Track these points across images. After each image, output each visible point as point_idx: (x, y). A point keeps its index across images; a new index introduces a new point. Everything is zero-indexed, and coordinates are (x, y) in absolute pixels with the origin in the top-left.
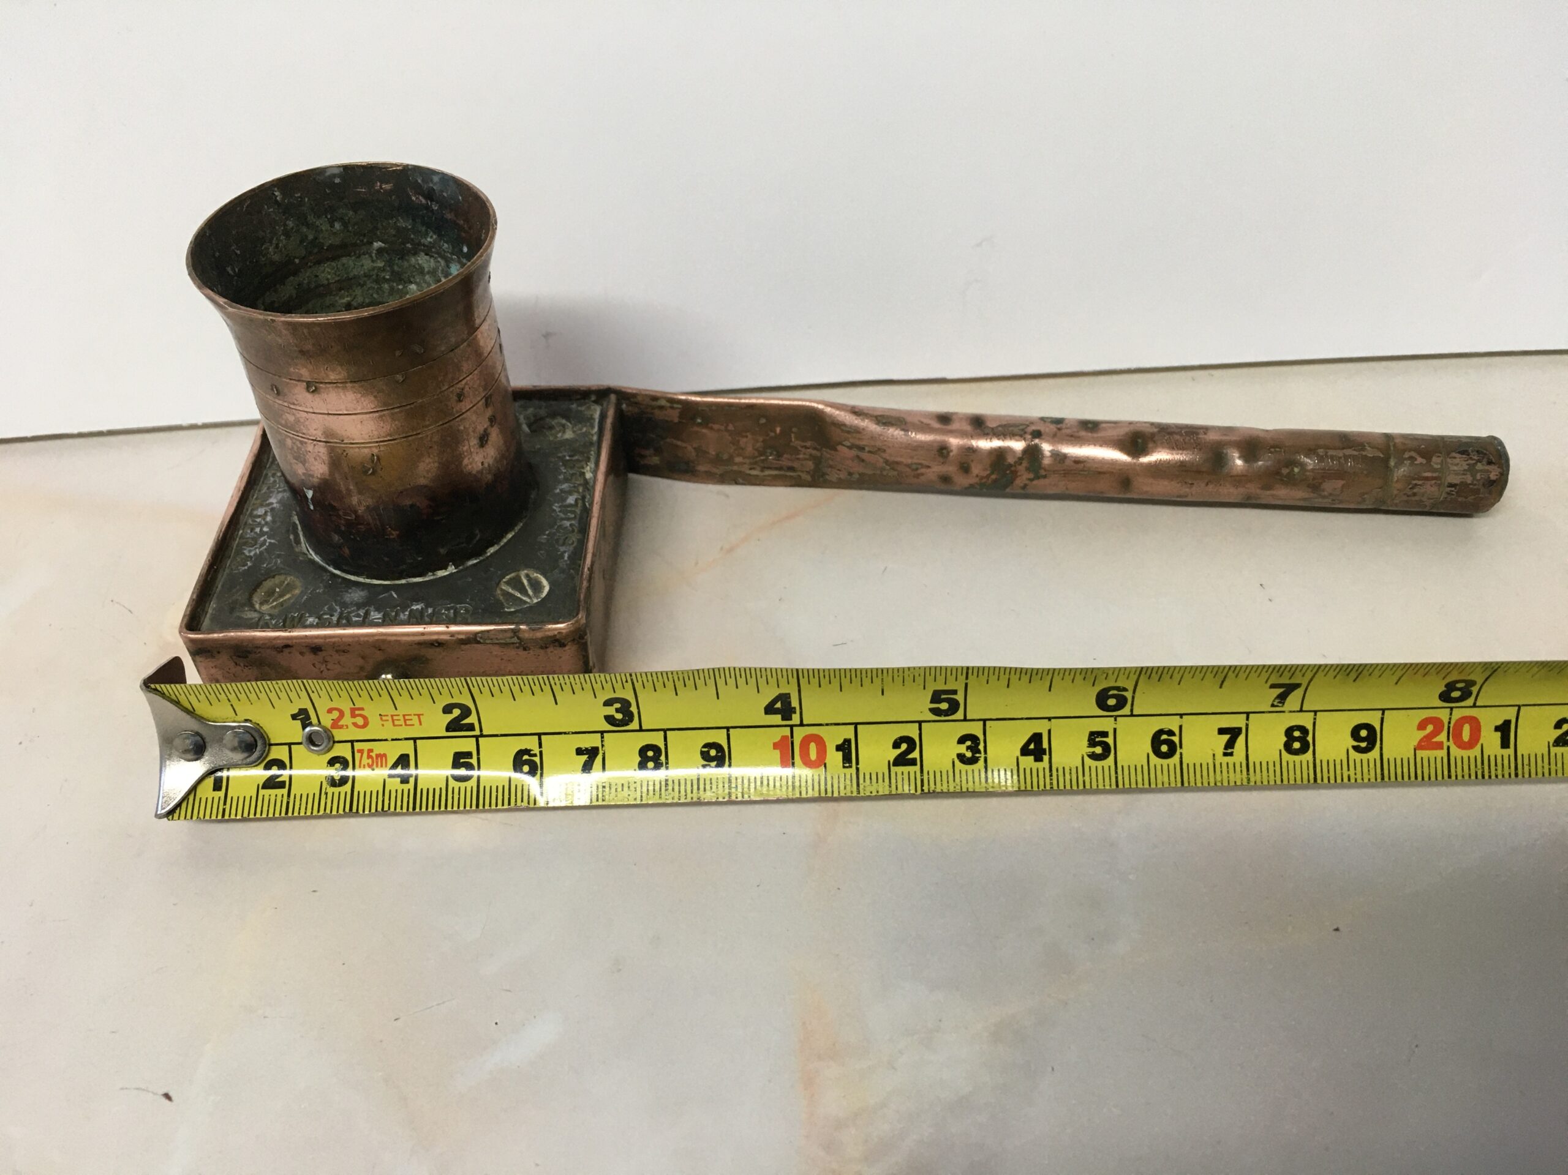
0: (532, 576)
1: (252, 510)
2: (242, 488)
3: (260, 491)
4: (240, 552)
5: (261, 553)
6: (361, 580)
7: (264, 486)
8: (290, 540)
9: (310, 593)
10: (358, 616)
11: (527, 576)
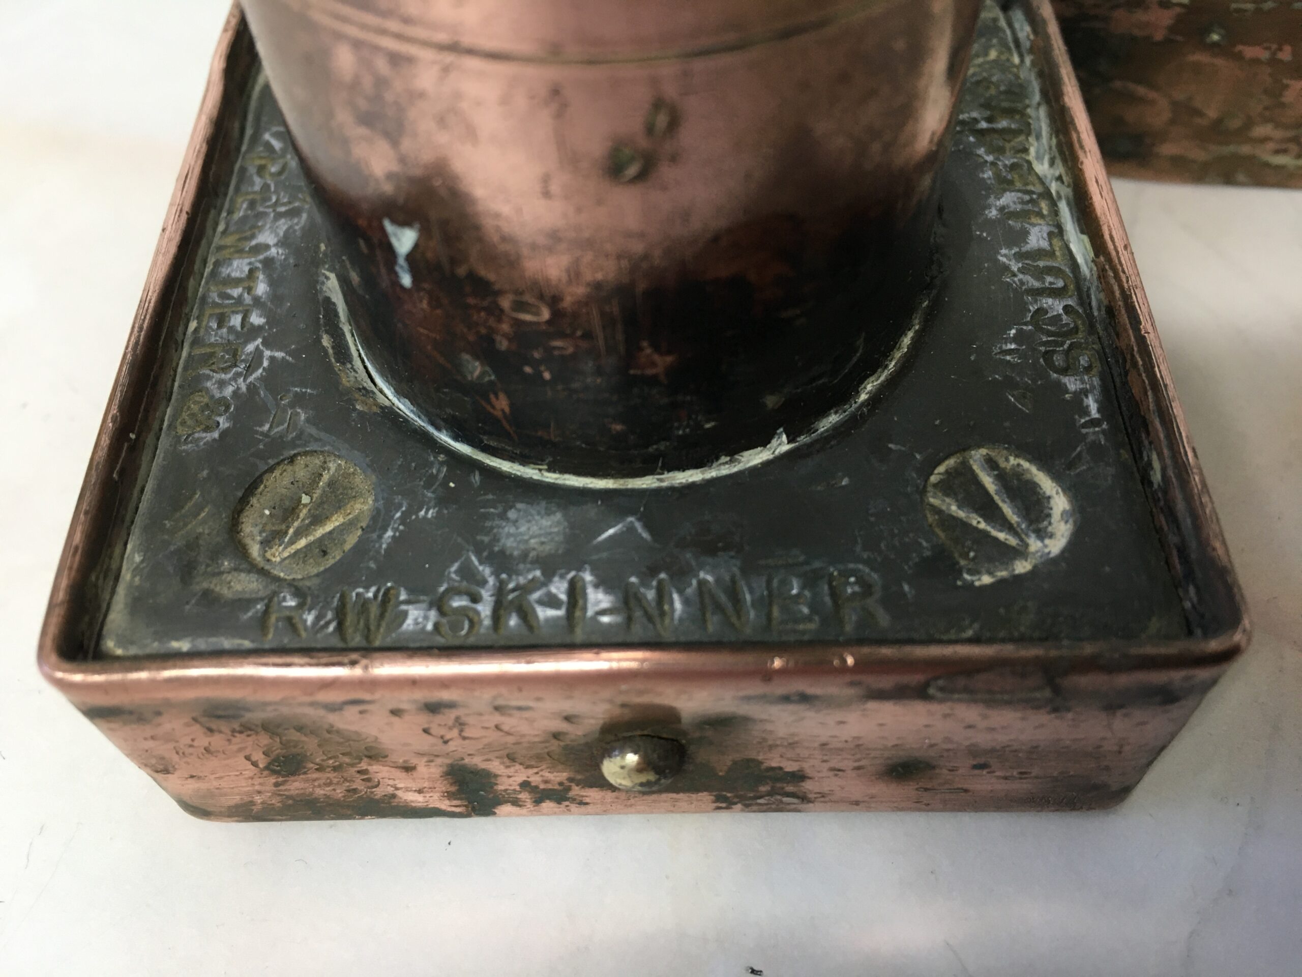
0: (1003, 464)
1: (217, 264)
2: (187, 207)
3: (230, 212)
4: (194, 385)
5: (252, 388)
6: (530, 472)
7: (240, 200)
8: (324, 349)
9: (403, 520)
10: (551, 601)
11: (991, 464)
